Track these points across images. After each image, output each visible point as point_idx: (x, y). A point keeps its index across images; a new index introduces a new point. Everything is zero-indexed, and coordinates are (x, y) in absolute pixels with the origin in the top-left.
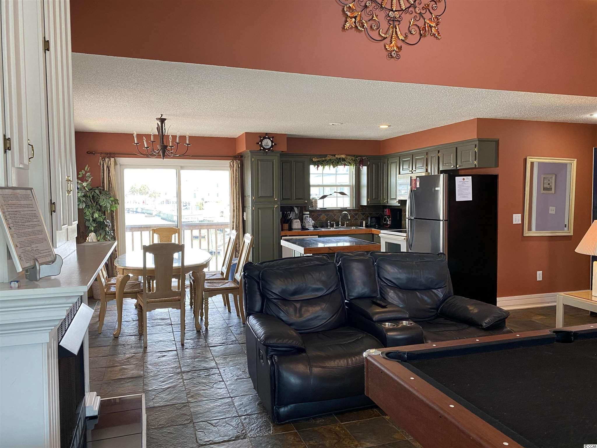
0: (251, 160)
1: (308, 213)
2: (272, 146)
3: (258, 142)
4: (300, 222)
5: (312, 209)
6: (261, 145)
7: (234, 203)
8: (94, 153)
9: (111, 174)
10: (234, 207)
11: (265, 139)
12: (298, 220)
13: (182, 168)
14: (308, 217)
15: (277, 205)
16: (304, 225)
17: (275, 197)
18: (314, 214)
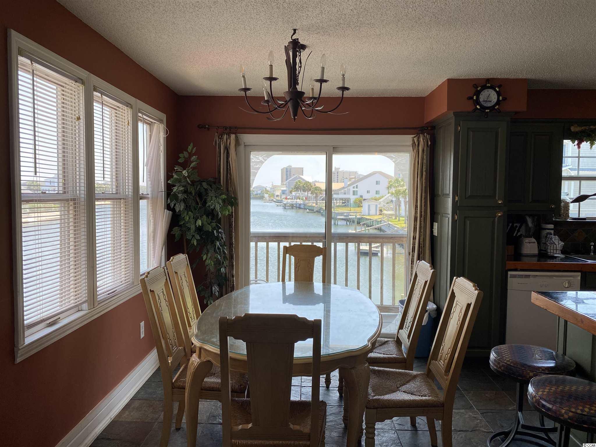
0: (456, 129)
1: (552, 226)
2: (498, 102)
3: (471, 96)
4: (536, 242)
5: (557, 220)
6: (477, 102)
7: (416, 207)
8: (207, 126)
9: (230, 159)
10: (416, 212)
11: (486, 91)
12: (533, 240)
13: (337, 149)
14: (552, 235)
15: (500, 212)
16: (544, 248)
17: (497, 198)
18: (563, 229)
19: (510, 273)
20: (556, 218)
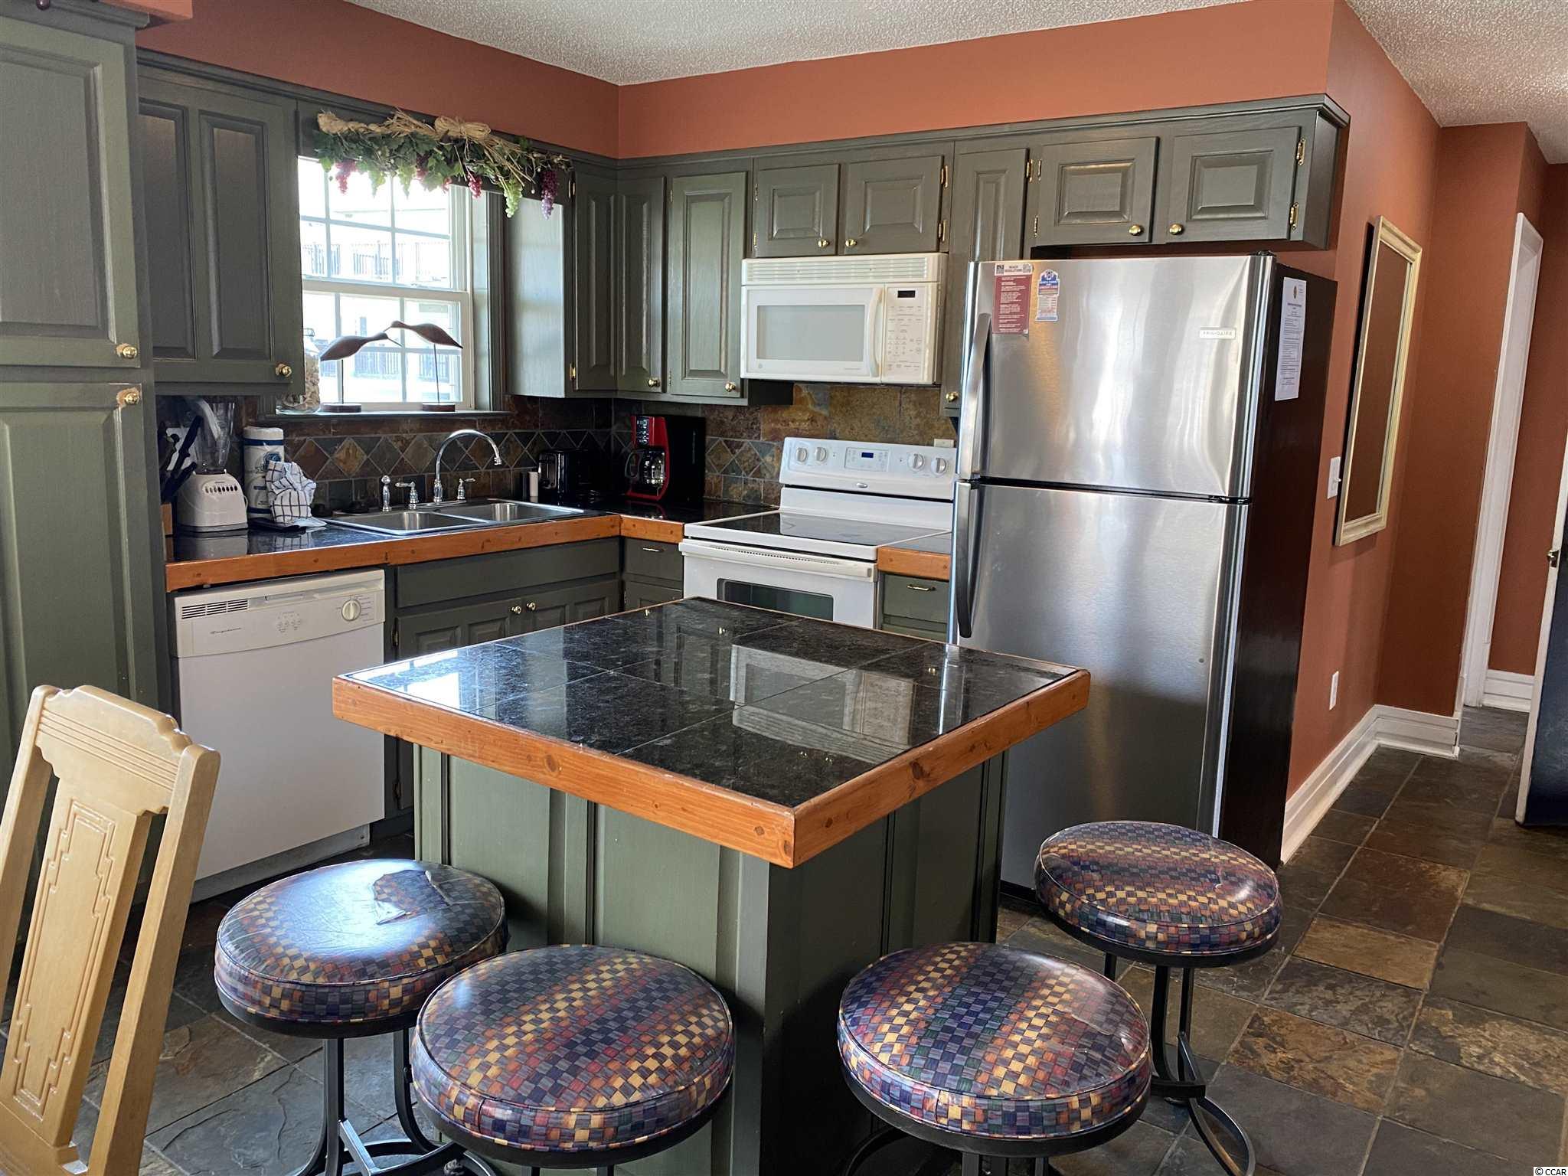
1: (277, 433)
4: (238, 486)
5: (288, 413)
12: (230, 480)
14: (279, 459)
15: (130, 387)
16: (262, 503)
17: (113, 336)
18: (305, 440)
19: (181, 602)
20: (285, 408)
